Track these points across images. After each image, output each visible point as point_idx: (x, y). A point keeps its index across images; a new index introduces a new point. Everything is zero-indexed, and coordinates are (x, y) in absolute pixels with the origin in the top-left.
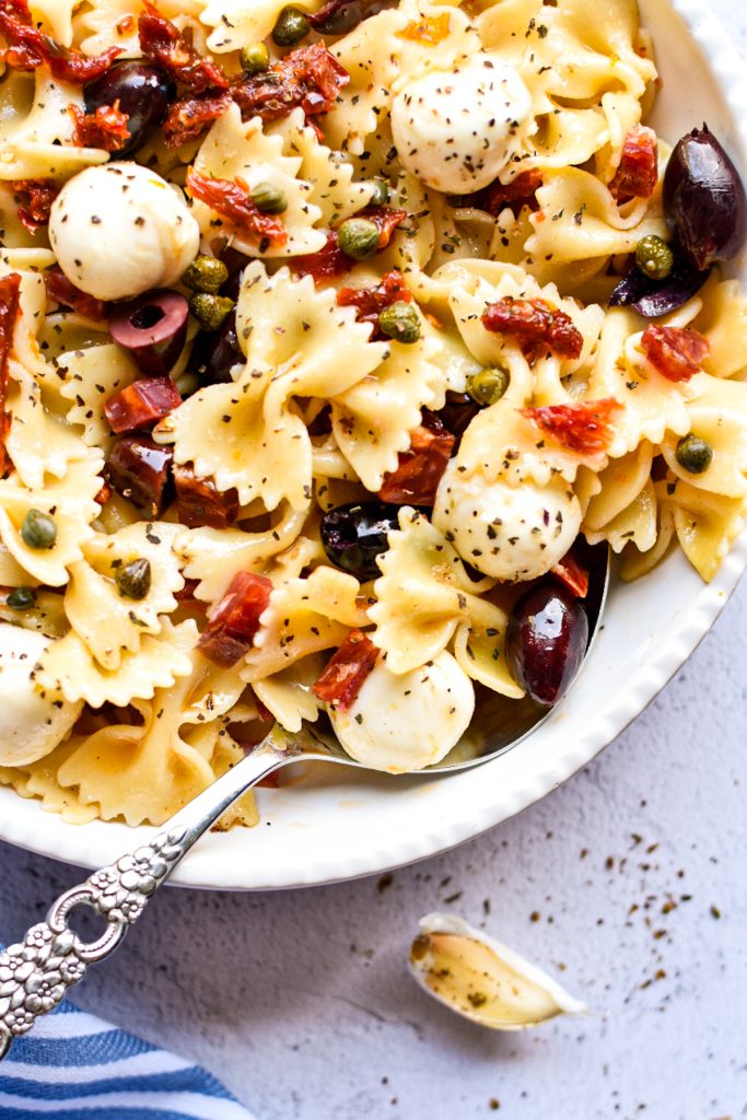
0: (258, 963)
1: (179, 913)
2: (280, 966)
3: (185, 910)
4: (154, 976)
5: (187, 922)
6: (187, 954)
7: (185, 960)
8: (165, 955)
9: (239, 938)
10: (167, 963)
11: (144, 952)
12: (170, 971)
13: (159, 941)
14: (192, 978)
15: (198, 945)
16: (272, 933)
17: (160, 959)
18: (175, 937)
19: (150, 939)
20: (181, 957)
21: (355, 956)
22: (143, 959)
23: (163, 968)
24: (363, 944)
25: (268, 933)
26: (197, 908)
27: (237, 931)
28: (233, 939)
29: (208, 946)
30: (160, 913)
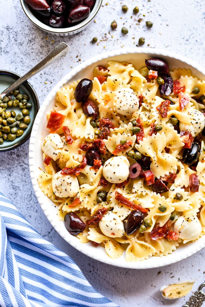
0: (133, 287)
1: (118, 275)
2: (137, 287)
3: (119, 275)
4: (112, 288)
5: (119, 277)
6: (119, 284)
7: (118, 285)
8: (114, 283)
9: (129, 281)
10: (114, 285)
11: (110, 282)
12: (115, 287)
13: (113, 281)
14: (119, 289)
15: (121, 282)
16: (136, 281)
17: (113, 284)
18: (117, 280)
19: (112, 280)
20: (118, 284)
21: (152, 287)
22: (110, 284)
23: (114, 286)
24: (154, 285)
25: (135, 281)
26: (122, 274)
27: (129, 280)
28: (128, 282)
29: (123, 282)
30: (114, 275)
